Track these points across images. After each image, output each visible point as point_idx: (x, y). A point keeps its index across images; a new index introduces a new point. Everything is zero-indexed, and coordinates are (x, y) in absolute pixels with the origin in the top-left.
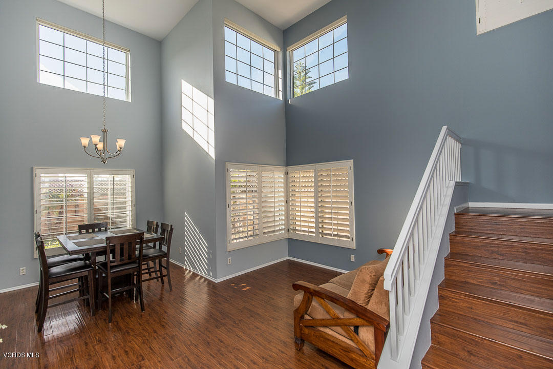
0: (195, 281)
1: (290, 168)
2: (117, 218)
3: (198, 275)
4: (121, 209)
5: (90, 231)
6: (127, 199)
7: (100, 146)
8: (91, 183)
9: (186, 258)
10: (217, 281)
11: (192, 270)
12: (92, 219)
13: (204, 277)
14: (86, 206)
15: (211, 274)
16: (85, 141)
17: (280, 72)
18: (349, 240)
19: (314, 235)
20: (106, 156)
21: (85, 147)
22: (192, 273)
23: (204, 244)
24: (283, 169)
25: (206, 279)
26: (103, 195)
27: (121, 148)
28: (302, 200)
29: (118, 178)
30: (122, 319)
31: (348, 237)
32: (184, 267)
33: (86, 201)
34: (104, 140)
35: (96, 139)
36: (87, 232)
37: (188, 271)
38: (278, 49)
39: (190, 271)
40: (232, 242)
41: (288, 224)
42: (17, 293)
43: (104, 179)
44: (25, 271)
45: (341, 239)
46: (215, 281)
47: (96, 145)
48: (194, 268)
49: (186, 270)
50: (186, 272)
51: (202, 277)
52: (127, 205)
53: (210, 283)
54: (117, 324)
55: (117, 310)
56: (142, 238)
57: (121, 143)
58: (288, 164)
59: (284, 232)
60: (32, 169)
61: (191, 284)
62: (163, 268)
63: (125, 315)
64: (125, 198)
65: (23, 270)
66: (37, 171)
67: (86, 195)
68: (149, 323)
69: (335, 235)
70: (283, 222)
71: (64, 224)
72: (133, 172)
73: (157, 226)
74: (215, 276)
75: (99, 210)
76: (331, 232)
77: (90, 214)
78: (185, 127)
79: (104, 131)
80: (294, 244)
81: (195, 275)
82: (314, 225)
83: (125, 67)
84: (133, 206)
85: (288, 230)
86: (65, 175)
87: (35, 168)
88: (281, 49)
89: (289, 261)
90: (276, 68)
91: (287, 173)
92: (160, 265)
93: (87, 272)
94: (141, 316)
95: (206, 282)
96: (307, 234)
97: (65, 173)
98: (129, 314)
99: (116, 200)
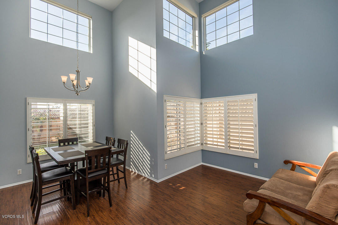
0: (140, 180)
1: (204, 101)
2: (83, 134)
3: (142, 176)
4: (85, 128)
5: (66, 144)
6: (89, 121)
7: (75, 82)
8: (65, 110)
9: (131, 163)
10: (158, 181)
11: (137, 172)
12: (66, 135)
13: (147, 178)
14: (62, 125)
15: (153, 176)
16: (64, 79)
17: (197, 32)
18: (253, 152)
19: (224, 148)
20: (79, 89)
21: (64, 83)
22: (136, 174)
23: (147, 154)
24: (199, 101)
25: (148, 180)
26: (73, 118)
27: (90, 84)
28: (214, 122)
29: (84, 106)
30: (97, 213)
31: (253, 150)
32: (131, 170)
33: (62, 122)
34: (78, 78)
35: (73, 77)
36: (64, 145)
37: (133, 173)
38: (195, 15)
39: (135, 173)
40: (168, 152)
41: (202, 139)
42: (16, 188)
43: (74, 107)
44: (21, 172)
45: (244, 151)
46: (156, 181)
47: (73, 81)
48: (139, 170)
49: (132, 171)
50: (132, 174)
51: (145, 178)
52: (89, 125)
53: (152, 182)
54: (94, 218)
55: (91, 205)
56: (110, 151)
57: (89, 80)
58: (202, 97)
59: (199, 145)
60: (26, 99)
61: (137, 181)
62: (119, 171)
63: (98, 210)
64: (87, 120)
65: (20, 171)
66: (29, 100)
67: (62, 118)
68: (119, 218)
69: (242, 149)
70: (199, 139)
71: (47, 139)
72: (93, 102)
73: (114, 141)
74: (155, 178)
75: (70, 128)
76: (238, 146)
77: (65, 132)
78: (131, 70)
79: (78, 72)
80: (206, 154)
81: (139, 176)
82: (224, 141)
83: (88, 28)
84: (94, 126)
85: (202, 144)
86: (48, 104)
87: (28, 98)
88: (198, 16)
89: (202, 166)
90: (194, 29)
91: (201, 104)
92: (117, 169)
93: (69, 177)
94: (111, 211)
95: (149, 182)
96: (216, 147)
97: (48, 103)
98: (101, 209)
99: (82, 122)
